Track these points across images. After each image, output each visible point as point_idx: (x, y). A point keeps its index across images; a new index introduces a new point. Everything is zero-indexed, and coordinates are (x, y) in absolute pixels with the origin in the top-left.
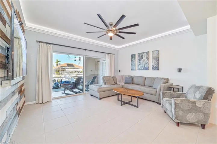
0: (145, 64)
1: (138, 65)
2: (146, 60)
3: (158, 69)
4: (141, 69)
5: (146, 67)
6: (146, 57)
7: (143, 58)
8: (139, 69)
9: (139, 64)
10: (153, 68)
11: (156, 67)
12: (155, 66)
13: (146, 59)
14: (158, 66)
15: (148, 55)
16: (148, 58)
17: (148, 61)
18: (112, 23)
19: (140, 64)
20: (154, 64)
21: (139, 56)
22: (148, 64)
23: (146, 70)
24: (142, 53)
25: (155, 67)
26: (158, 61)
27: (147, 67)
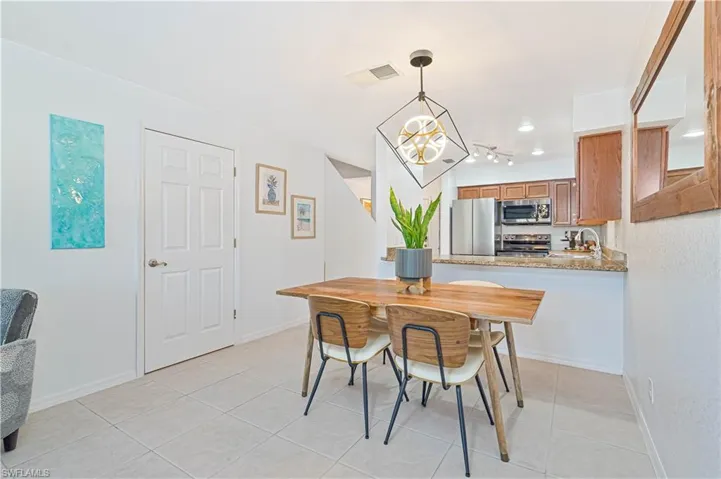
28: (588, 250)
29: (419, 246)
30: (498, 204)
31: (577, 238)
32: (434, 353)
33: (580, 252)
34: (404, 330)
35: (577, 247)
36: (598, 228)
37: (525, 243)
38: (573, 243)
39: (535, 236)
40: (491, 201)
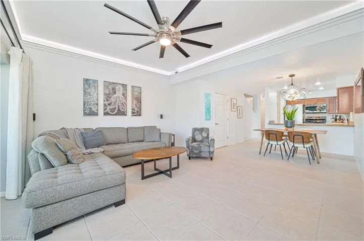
0: (120, 105)
1: (105, 105)
2: (122, 98)
3: (140, 115)
4: (112, 113)
5: (121, 109)
6: (121, 92)
7: (117, 92)
8: (106, 114)
9: (107, 103)
10: (133, 113)
11: (138, 112)
12: (136, 109)
13: (122, 96)
14: (141, 110)
15: (126, 90)
16: (124, 95)
17: (126, 100)
18: (167, 18)
19: (109, 104)
20: (134, 106)
21: (106, 87)
22: (125, 106)
23: (122, 115)
24: (114, 83)
25: (136, 111)
26: (140, 103)
27: (123, 111)
28: (342, 122)
29: (291, 119)
30: (304, 106)
31: (338, 118)
32: (302, 140)
33: (339, 122)
34: (294, 136)
35: (338, 121)
36: (347, 115)
37: (313, 120)
38: (336, 120)
39: (319, 117)
40: (302, 105)
